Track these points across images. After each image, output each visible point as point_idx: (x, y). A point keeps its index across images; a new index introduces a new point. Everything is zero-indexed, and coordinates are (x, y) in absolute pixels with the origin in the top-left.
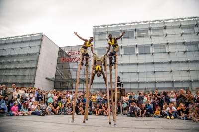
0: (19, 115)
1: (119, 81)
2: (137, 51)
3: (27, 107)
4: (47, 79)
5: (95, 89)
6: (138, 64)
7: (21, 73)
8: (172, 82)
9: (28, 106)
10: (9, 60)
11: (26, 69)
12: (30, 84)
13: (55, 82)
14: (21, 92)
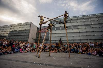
1: (60, 39)
4: (33, 39)
7: (23, 37)
8: (80, 40)
9: (26, 49)
10: (19, 32)
11: (25, 35)
12: (26, 41)
13: (36, 40)
14: (24, 44)
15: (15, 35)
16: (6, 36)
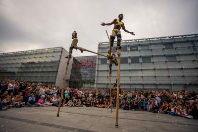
0: (43, 106)
2: (129, 61)
3: (49, 100)
5: (99, 88)
6: (130, 70)
7: (46, 75)
8: (157, 84)
10: (38, 66)
11: (49, 72)
12: (52, 83)
13: (70, 82)
15: (31, 71)
16: (14, 73)
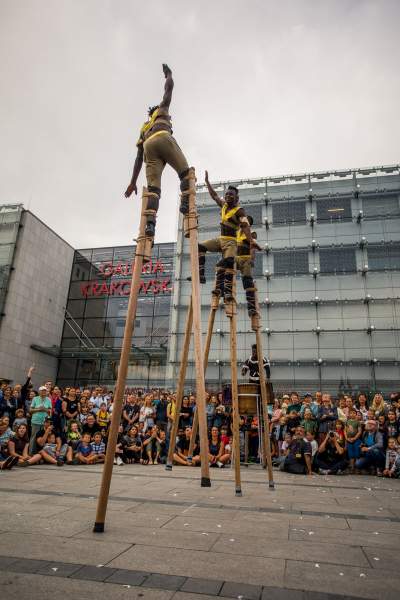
2: (314, 265)
4: (34, 347)
6: (317, 304)
13: (60, 359)
